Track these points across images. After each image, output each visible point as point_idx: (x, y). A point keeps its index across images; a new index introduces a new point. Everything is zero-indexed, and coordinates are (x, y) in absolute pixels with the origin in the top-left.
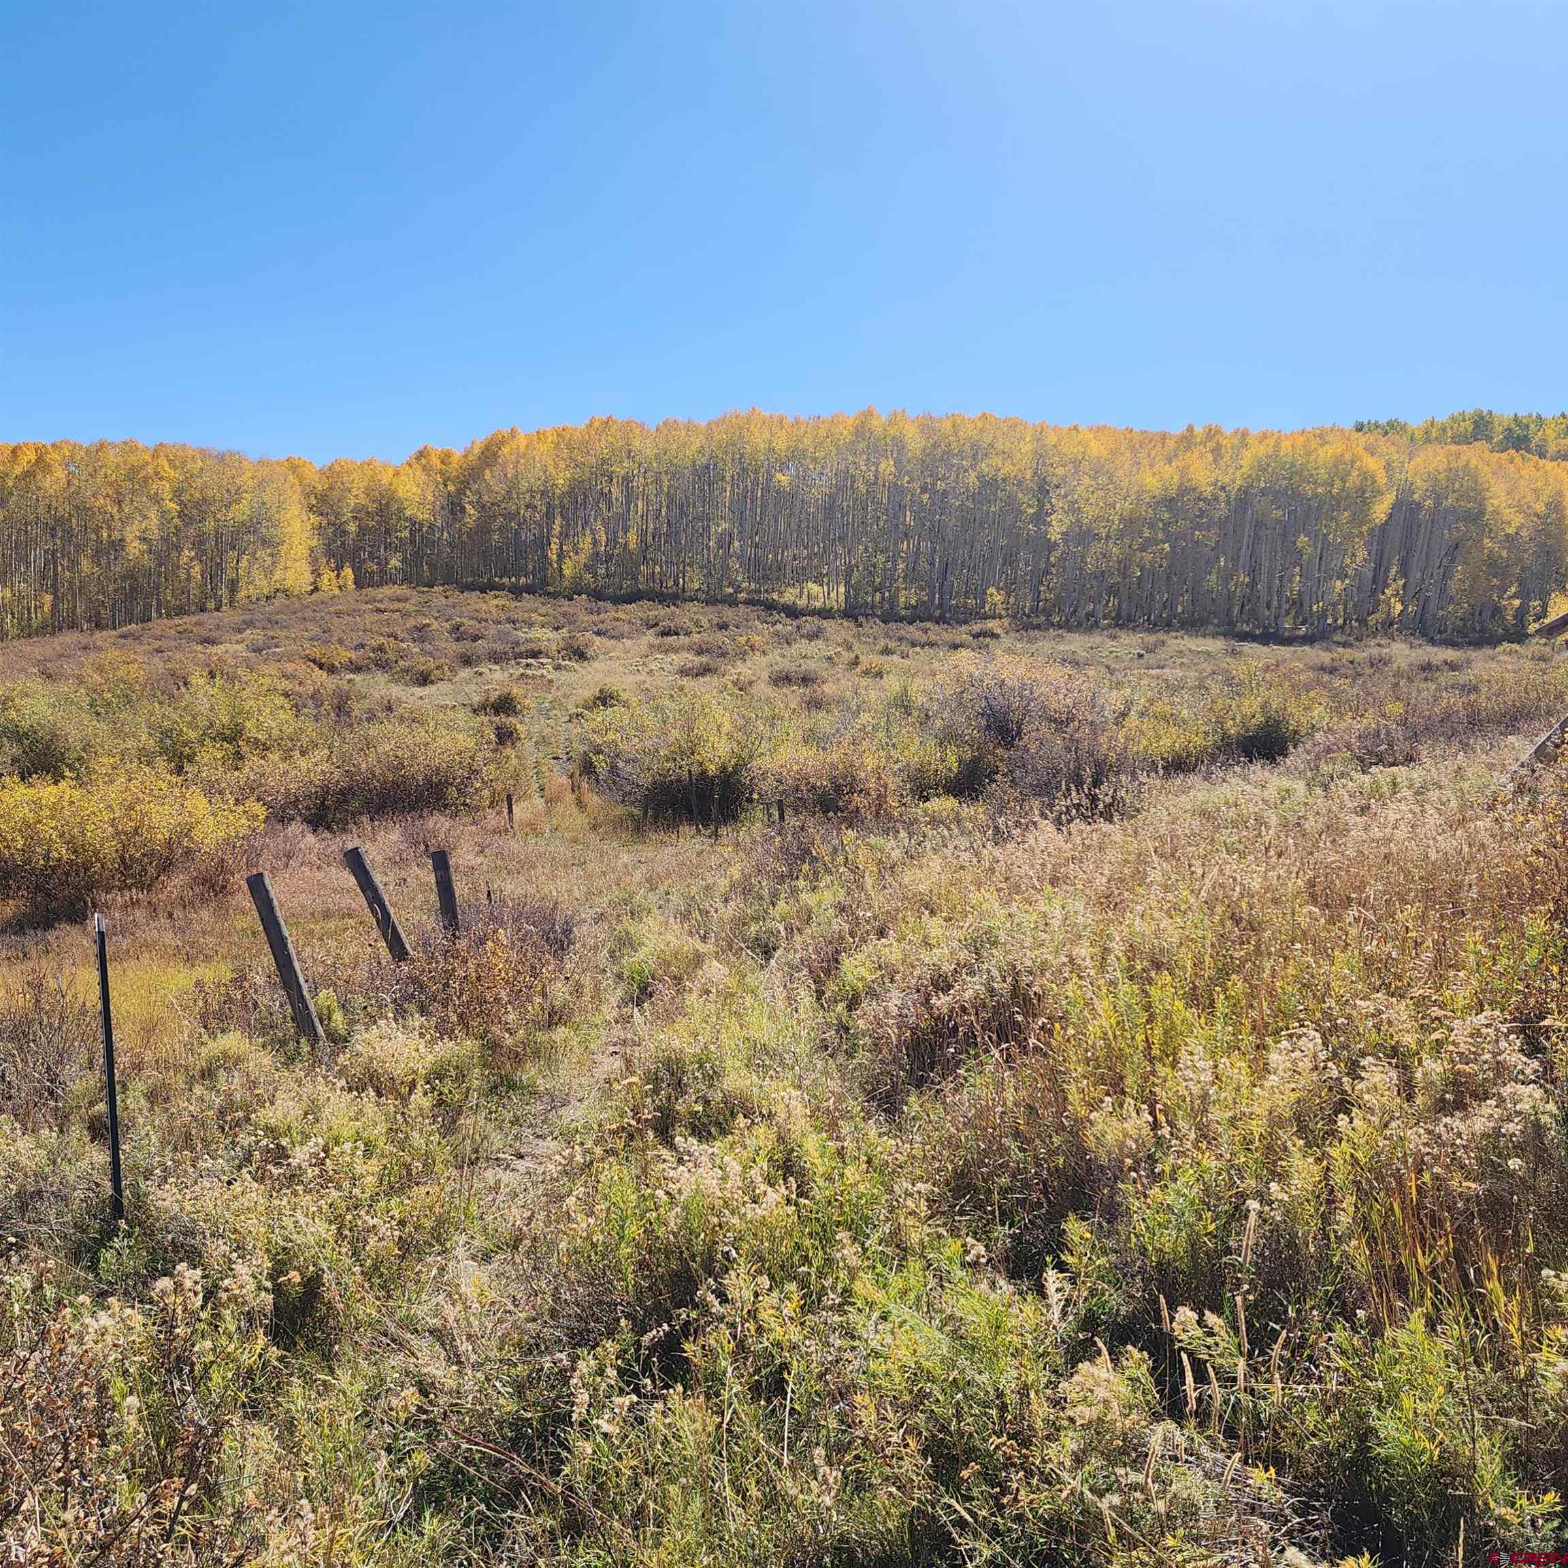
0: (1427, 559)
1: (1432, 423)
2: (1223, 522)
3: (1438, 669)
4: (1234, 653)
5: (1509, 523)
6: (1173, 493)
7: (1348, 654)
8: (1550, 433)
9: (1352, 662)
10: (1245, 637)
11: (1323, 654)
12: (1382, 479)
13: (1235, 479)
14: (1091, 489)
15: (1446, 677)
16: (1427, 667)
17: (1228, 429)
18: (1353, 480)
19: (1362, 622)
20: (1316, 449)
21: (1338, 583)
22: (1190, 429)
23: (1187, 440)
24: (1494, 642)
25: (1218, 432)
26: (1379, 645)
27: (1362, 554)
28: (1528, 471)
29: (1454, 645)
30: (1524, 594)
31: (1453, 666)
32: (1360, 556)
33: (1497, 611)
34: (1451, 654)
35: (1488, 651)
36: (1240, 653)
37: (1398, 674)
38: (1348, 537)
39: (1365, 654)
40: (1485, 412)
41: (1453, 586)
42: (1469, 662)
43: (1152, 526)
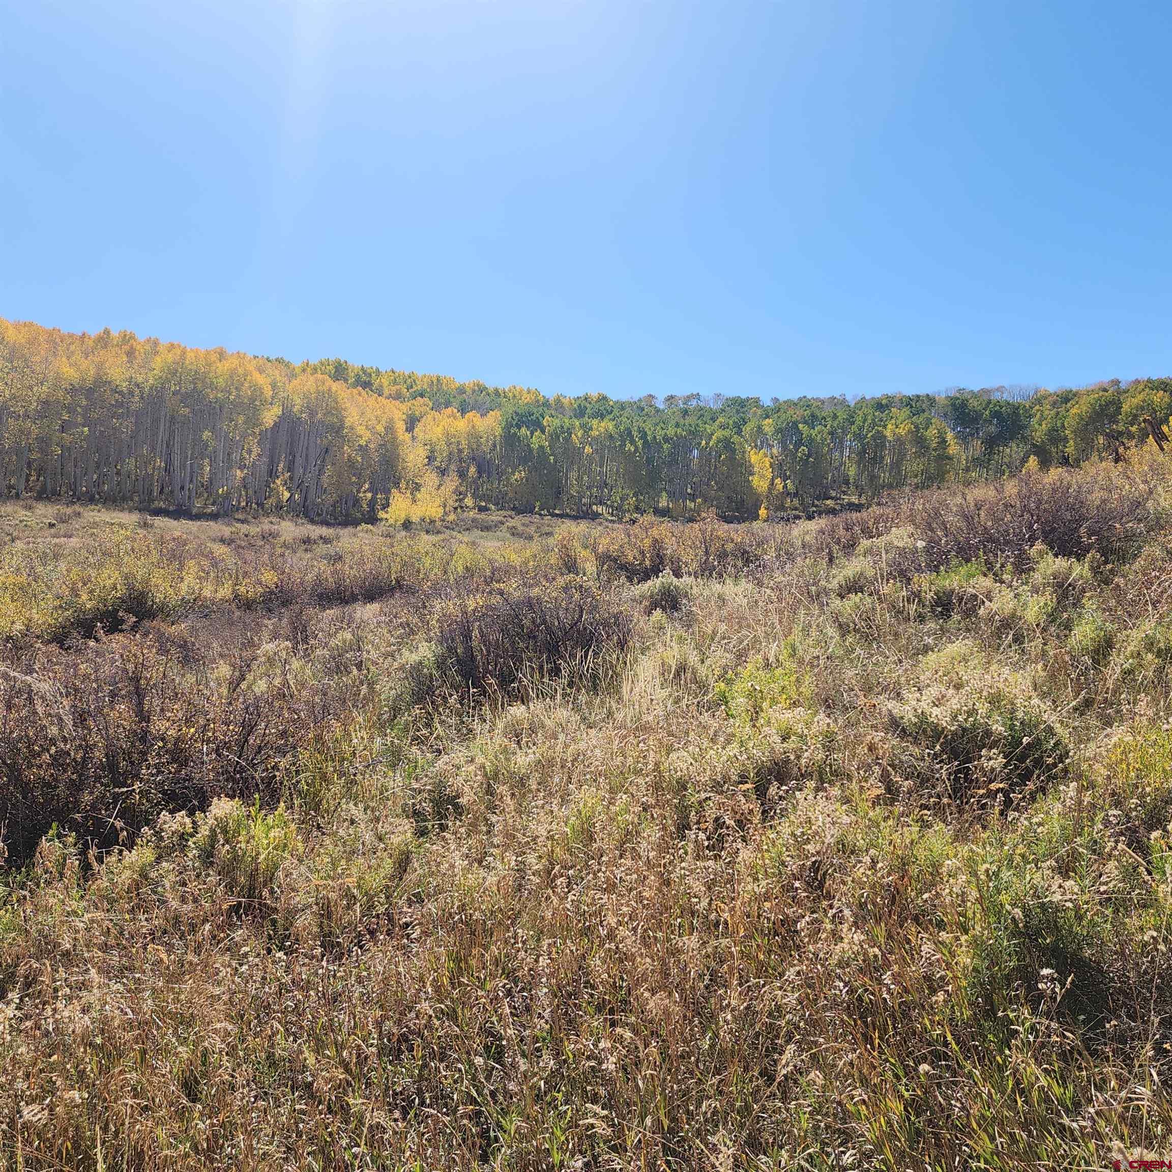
0: (307, 459)
1: (308, 364)
2: (138, 414)
3: (315, 543)
4: (145, 525)
5: (361, 437)
6: (89, 384)
7: (244, 528)
8: (385, 383)
9: (246, 536)
10: (157, 512)
11: (224, 528)
12: (268, 393)
13: (149, 379)
14: (6, 370)
15: (322, 549)
16: (307, 541)
17: (141, 337)
18: (246, 391)
19: (260, 505)
20: (214, 362)
21: (238, 472)
22: (107, 332)
23: (104, 340)
24: (356, 523)
25: (132, 337)
26: (272, 523)
27: (256, 450)
28: (371, 402)
29: (328, 524)
30: (373, 489)
31: (326, 540)
32: (254, 452)
33: (357, 502)
34: (324, 531)
35: (350, 529)
36: (152, 526)
37: (285, 545)
38: (244, 436)
39: (258, 530)
40: (342, 361)
41: (325, 479)
42: (338, 538)
43: (70, 410)
